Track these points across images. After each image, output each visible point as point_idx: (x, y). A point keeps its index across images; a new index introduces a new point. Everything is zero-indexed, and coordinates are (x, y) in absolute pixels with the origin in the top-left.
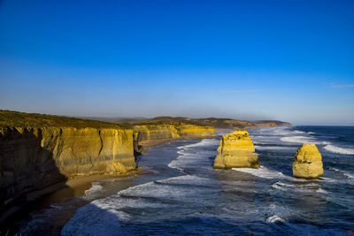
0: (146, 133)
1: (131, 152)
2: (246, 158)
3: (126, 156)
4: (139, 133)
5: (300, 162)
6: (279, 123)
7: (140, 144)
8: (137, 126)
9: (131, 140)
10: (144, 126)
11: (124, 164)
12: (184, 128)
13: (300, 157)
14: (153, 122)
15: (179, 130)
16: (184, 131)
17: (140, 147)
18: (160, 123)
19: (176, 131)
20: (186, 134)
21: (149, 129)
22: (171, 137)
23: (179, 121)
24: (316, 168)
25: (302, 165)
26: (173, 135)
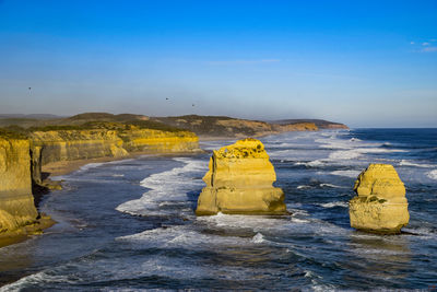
0: (58, 147)
1: (26, 186)
2: (259, 194)
3: (15, 195)
4: (44, 147)
5: (364, 199)
6: (322, 124)
7: (45, 169)
8: (40, 134)
9: (25, 161)
10: (52, 133)
11: (11, 211)
12: (136, 136)
13: (363, 190)
14: (73, 123)
15: (126, 140)
16: (135, 142)
17: (45, 176)
18: (88, 126)
19: (121, 143)
20: (140, 148)
21: (65, 137)
22: (110, 155)
23: (127, 123)
24: (394, 210)
25: (368, 206)
26: (115, 151)
